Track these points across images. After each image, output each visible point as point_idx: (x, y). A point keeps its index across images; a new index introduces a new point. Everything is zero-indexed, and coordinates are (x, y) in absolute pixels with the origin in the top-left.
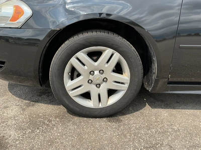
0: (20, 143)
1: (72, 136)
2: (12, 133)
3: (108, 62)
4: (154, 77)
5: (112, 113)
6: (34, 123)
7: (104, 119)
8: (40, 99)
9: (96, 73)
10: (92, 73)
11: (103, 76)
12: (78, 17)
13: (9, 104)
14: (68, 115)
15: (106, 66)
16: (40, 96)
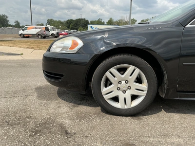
0: (73, 127)
1: (107, 125)
2: (67, 121)
3: (131, 75)
4: (166, 86)
5: (135, 113)
6: (80, 117)
7: (129, 117)
8: (81, 103)
9: (123, 82)
10: (120, 82)
11: (128, 85)
12: (112, 46)
13: (61, 105)
14: (102, 113)
15: (130, 77)
16: (81, 101)
